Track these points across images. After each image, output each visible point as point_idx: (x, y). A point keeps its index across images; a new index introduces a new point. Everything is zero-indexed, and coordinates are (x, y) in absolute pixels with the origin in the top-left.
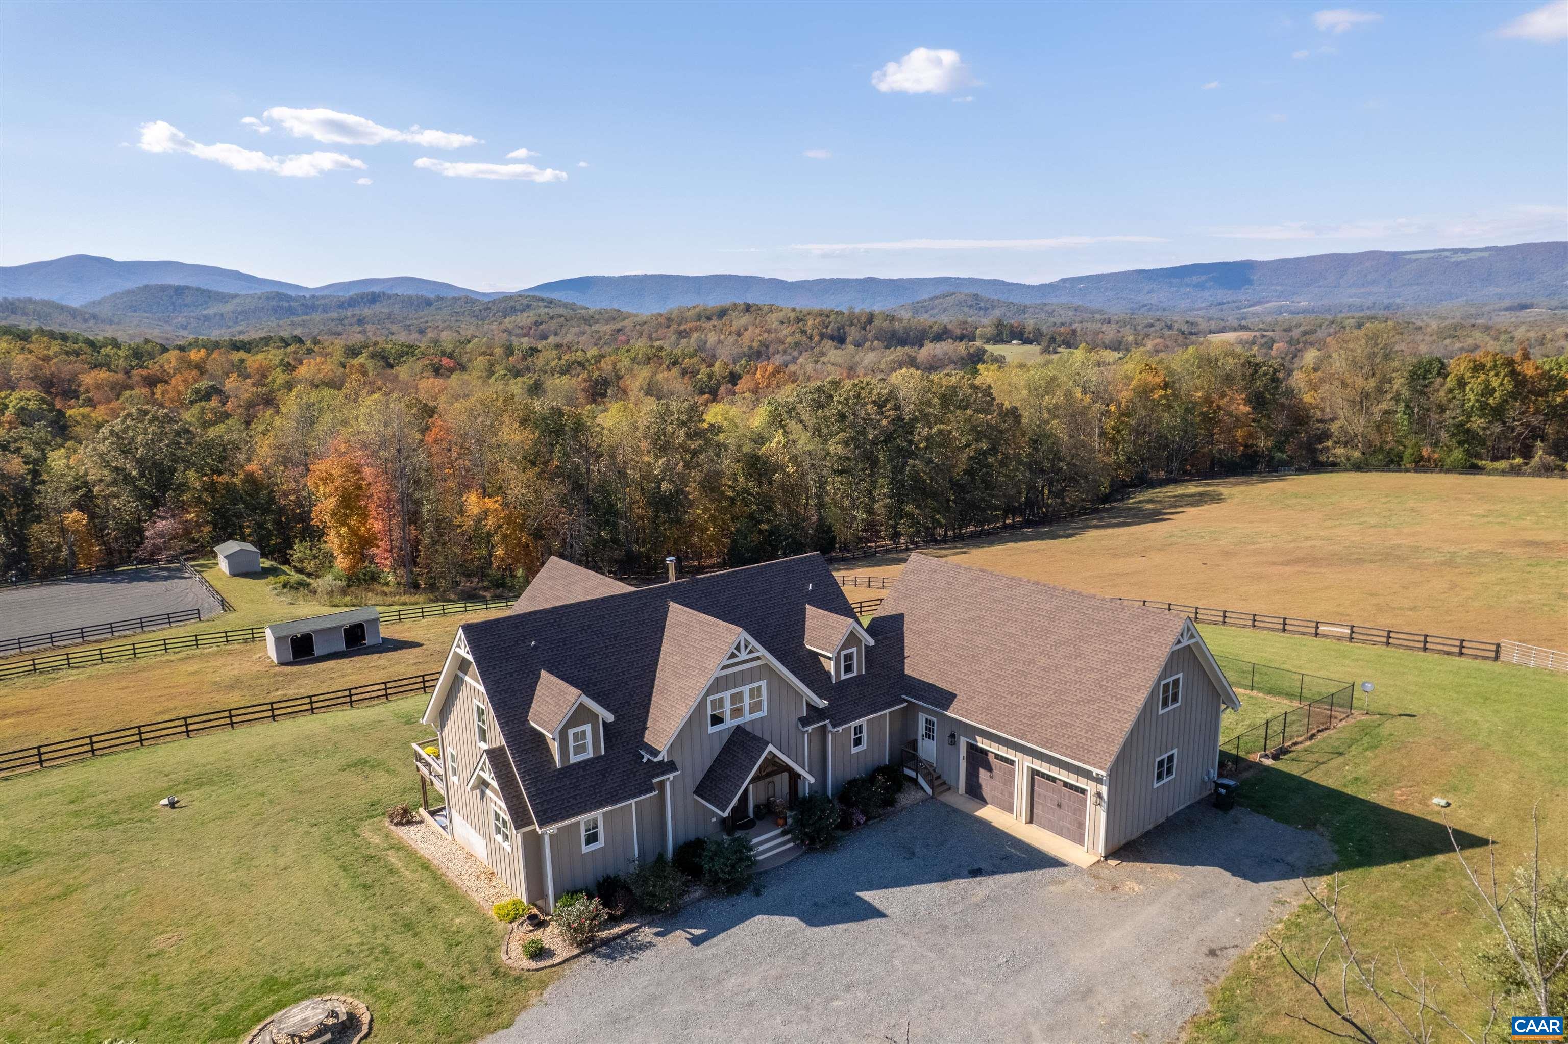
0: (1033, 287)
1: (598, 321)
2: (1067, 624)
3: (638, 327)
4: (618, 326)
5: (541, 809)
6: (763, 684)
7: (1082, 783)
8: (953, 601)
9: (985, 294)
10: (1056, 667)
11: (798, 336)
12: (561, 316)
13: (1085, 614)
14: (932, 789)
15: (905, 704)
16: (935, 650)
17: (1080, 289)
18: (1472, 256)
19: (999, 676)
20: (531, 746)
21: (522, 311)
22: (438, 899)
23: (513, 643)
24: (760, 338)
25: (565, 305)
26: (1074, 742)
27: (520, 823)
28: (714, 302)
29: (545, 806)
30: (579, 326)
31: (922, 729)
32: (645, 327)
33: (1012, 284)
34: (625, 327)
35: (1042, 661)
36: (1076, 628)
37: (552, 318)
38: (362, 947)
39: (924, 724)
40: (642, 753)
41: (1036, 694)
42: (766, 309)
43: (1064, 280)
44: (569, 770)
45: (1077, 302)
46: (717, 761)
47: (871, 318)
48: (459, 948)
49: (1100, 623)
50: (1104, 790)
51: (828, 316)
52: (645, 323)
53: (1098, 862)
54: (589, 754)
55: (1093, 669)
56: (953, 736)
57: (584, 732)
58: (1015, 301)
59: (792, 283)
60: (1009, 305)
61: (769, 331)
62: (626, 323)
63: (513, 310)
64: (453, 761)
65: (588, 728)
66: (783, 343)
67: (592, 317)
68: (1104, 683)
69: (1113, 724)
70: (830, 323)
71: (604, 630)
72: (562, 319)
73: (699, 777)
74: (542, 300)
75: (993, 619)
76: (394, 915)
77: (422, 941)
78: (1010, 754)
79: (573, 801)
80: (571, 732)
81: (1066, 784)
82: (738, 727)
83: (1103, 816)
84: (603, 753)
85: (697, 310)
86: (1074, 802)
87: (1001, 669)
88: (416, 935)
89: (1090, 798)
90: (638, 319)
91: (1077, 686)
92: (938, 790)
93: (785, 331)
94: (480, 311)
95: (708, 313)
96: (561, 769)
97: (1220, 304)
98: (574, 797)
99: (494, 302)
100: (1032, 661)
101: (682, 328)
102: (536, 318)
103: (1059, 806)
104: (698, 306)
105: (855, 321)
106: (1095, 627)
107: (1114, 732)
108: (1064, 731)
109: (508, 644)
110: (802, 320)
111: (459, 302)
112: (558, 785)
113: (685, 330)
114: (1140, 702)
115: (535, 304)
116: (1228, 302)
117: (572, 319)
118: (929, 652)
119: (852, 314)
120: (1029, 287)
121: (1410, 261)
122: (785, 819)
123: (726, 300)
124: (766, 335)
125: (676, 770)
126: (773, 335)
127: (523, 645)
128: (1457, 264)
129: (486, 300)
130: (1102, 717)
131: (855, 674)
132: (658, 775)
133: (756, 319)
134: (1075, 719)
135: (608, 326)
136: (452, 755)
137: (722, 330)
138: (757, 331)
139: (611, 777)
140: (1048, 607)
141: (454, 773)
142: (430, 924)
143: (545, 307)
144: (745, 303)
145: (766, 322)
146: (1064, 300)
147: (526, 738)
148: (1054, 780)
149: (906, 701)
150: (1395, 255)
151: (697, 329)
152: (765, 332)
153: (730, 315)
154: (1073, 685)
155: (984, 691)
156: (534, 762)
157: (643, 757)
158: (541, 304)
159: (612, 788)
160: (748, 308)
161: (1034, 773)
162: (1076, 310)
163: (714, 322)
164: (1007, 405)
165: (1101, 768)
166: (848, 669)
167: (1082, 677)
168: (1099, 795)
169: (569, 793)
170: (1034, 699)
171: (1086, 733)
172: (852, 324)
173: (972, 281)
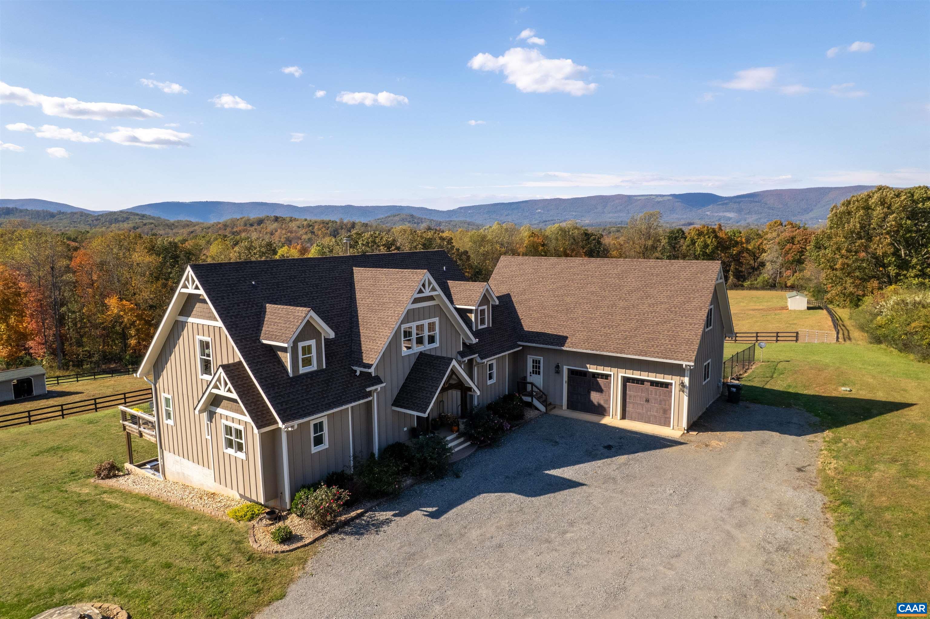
0: (443, 212)
1: (177, 227)
2: (633, 280)
3: (205, 230)
4: (191, 229)
5: (280, 408)
6: (436, 320)
7: (667, 379)
8: (541, 279)
9: (417, 214)
10: (633, 305)
11: (309, 235)
12: (152, 223)
13: (645, 272)
14: (546, 407)
15: (521, 348)
16: (535, 310)
17: (469, 213)
18: (665, 198)
19: (591, 318)
20: (264, 359)
21: (123, 221)
22: (167, 517)
23: (236, 282)
24: (285, 236)
25: (153, 218)
26: (663, 348)
27: (260, 424)
28: (254, 216)
29: (284, 406)
30: (164, 230)
31: (530, 368)
32: (210, 230)
33: (432, 210)
34: (196, 230)
35: (622, 304)
36: (641, 281)
37: (145, 225)
38: (98, 562)
39: (532, 364)
40: (355, 368)
41: (623, 324)
42: (288, 219)
43: (461, 208)
44: (299, 378)
45: (468, 220)
46: (409, 379)
47: (353, 225)
48: (205, 546)
49: (657, 275)
50: (686, 380)
51: (327, 224)
52: (209, 228)
53: (684, 433)
54: (314, 367)
55: (662, 303)
56: (558, 367)
57: (309, 347)
58: (434, 219)
59: (301, 208)
60: (431, 220)
61: (291, 232)
62: (196, 228)
63: (117, 221)
64: (168, 405)
65: (312, 343)
66: (301, 239)
67: (173, 224)
68: (673, 309)
69: (689, 332)
70: (329, 227)
71: (307, 280)
72: (153, 225)
73: (396, 393)
74: (138, 215)
75: (576, 285)
76: (126, 534)
77: (162, 547)
78: (606, 371)
79: (307, 403)
80: (301, 345)
81: (653, 383)
82: (421, 353)
83: (686, 399)
84: (324, 367)
85: (243, 220)
86: (660, 395)
87: (592, 314)
88: (154, 544)
89: (675, 389)
90: (204, 225)
91: (653, 314)
92: (549, 408)
93: (302, 232)
94: (93, 221)
95: (251, 222)
96: (293, 378)
97: (545, 222)
98: (307, 400)
99: (102, 215)
100: (614, 305)
101: (235, 230)
102: (134, 225)
103: (647, 401)
104: (244, 217)
105: (344, 227)
106: (655, 278)
107: (691, 337)
108: (653, 343)
109: (231, 282)
110: (311, 226)
111: (75, 216)
112: (292, 390)
113: (237, 231)
114: (704, 316)
115: (132, 217)
116: (549, 221)
117: (159, 225)
118: (531, 312)
119: (342, 222)
120: (441, 211)
121: (637, 200)
122: (458, 425)
123: (262, 215)
124: (289, 234)
125: (382, 383)
126: (294, 234)
127: (244, 284)
128: (659, 202)
129: (96, 215)
130: (679, 329)
131: (486, 326)
132: (369, 386)
133: (282, 225)
134: (658, 334)
135: (184, 230)
136: (167, 400)
137: (260, 232)
138: (284, 232)
139: (334, 386)
140: (615, 271)
141: (169, 416)
142: (168, 534)
143: (140, 219)
144: (274, 216)
145: (289, 227)
146: (462, 219)
147: (259, 353)
148: (642, 382)
149: (521, 346)
150: (629, 197)
151: (244, 231)
152: (288, 232)
153: (266, 223)
154: (650, 315)
155: (582, 329)
156: (269, 371)
157: (356, 371)
158: (137, 217)
159: (336, 394)
160: (276, 219)
161: (626, 380)
162: (468, 224)
163: (255, 226)
164: (462, 250)
165: (689, 361)
166: (482, 322)
167: (655, 308)
168: (682, 384)
169: (302, 396)
170: (622, 328)
171: (670, 341)
172: (342, 228)
173: (408, 208)
